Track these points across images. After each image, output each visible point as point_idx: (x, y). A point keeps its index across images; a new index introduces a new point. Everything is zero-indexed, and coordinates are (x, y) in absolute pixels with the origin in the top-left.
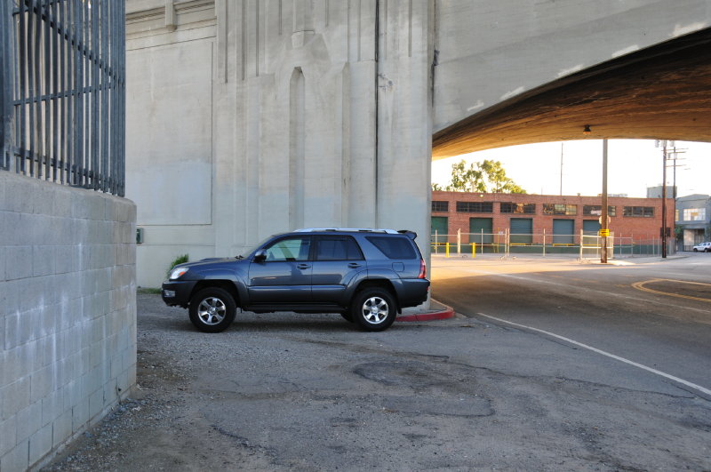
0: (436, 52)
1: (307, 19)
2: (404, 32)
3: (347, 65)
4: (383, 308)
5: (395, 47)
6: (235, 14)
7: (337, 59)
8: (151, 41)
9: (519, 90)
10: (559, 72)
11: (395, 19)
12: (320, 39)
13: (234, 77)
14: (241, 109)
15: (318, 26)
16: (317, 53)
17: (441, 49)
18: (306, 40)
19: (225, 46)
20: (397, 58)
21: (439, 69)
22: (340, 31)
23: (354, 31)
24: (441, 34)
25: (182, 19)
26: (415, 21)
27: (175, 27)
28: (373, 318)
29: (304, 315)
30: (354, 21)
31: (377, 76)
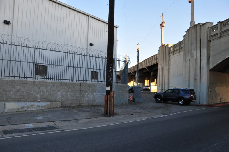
0: (210, 54)
1: (191, 50)
2: (204, 51)
3: (196, 58)
4: (183, 102)
5: (203, 54)
6: (185, 50)
7: (195, 57)
8: (177, 54)
9: (220, 61)
10: (226, 57)
11: (203, 49)
12: (193, 54)
13: (185, 61)
14: (185, 66)
15: (193, 51)
16: (192, 56)
17: (211, 54)
18: (191, 53)
19: (184, 55)
20: (203, 56)
21: (210, 58)
22: (195, 52)
23: (197, 52)
24: (211, 51)
25: (181, 51)
26: (205, 49)
27: (180, 52)
28: (181, 103)
29: (172, 102)
30: (197, 50)
31: (200, 60)
